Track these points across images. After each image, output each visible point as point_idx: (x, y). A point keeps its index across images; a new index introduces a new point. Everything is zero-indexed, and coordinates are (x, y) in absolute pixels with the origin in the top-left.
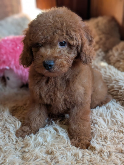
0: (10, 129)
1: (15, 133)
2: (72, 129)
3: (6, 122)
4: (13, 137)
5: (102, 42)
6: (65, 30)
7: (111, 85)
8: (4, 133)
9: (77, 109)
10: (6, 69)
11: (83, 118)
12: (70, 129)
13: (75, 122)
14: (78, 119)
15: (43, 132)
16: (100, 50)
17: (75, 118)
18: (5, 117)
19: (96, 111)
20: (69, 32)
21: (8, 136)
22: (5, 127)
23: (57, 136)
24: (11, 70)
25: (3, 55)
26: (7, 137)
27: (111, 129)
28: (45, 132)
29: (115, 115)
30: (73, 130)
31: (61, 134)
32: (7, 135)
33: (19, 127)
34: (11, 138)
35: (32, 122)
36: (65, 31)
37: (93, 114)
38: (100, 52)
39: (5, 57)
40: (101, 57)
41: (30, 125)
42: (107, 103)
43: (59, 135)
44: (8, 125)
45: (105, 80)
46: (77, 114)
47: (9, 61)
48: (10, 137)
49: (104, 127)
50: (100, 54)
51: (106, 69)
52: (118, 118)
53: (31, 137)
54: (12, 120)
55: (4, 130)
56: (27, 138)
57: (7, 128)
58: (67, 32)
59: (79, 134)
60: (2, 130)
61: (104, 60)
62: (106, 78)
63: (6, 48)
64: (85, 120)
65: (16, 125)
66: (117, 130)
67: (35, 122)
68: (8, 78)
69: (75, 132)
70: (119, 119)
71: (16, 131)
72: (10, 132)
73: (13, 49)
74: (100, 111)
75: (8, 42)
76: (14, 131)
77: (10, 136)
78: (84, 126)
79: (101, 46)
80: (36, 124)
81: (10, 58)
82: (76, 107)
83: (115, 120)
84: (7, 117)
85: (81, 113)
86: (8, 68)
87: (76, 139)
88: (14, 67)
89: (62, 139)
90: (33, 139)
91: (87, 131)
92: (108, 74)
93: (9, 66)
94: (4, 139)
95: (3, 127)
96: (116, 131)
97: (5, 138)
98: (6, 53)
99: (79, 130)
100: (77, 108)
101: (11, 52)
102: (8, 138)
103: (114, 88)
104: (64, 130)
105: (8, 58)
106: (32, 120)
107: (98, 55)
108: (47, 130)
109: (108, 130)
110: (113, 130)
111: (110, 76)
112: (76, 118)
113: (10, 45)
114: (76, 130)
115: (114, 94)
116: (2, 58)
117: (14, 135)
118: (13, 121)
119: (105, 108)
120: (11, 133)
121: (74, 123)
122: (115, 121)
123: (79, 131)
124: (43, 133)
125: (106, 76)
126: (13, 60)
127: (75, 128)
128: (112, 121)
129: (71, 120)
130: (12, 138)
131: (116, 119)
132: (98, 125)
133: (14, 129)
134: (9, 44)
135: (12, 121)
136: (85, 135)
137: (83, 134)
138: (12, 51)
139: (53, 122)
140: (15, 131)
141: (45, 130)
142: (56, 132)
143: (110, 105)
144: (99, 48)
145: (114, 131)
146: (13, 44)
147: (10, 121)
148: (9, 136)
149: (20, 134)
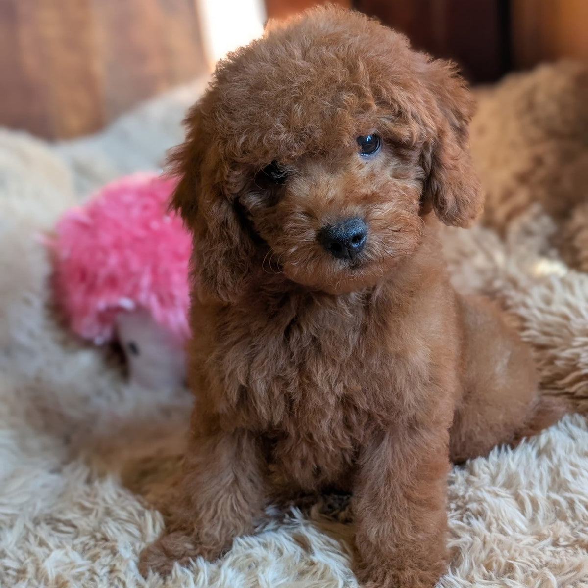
0: (116, 541)
1: (137, 559)
2: (365, 538)
3: (109, 519)
4: (125, 573)
5: (542, 173)
6: (369, 89)
7: (567, 353)
8: (94, 558)
9: (390, 451)
10: (120, 309)
11: (416, 495)
12: (358, 540)
13: (380, 511)
14: (392, 496)
15: (250, 551)
16: (536, 208)
17: (382, 492)
18: (104, 500)
19: (492, 467)
20: (384, 91)
21: (106, 569)
22: (99, 535)
23: (303, 566)
24: (141, 311)
25: (105, 252)
26: (103, 572)
27: (541, 537)
28: (258, 552)
29: (569, 477)
30: (369, 544)
31: (319, 557)
32: (104, 566)
33: (157, 536)
34: (119, 579)
35: (201, 516)
36: (368, 91)
37: (473, 479)
38: (537, 217)
39: (113, 260)
40: (536, 242)
41: (193, 530)
42: (544, 431)
43: (312, 564)
44: (111, 529)
45: (546, 334)
46: (389, 476)
47: (130, 275)
48: (114, 575)
49: (514, 530)
50: (535, 227)
51: (550, 287)
52: (579, 489)
53: (196, 572)
54: (130, 508)
55: (95, 546)
56: (179, 573)
57: (105, 539)
58: (377, 93)
59: (395, 563)
60: (87, 547)
61: (554, 252)
62: (548, 325)
63: (117, 225)
64: (422, 505)
65: (146, 527)
66: (568, 539)
67: (213, 517)
68: (134, 348)
69: (377, 551)
70: (582, 494)
71: (142, 552)
72: (118, 555)
73: (146, 226)
74: (509, 465)
75: (128, 198)
76: (134, 551)
77: (117, 571)
78: (416, 529)
79: (541, 192)
80: (221, 523)
81: (135, 264)
82: (385, 443)
83: (565, 498)
84: (115, 496)
85: (405, 474)
86: (127, 303)
87: (383, 581)
88: (154, 302)
89: (323, 576)
90: (204, 576)
91: (431, 550)
92: (558, 307)
93: (132, 295)
94: (92, 579)
95: (94, 537)
96: (562, 542)
97: (95, 577)
98: (118, 246)
99: (397, 546)
100: (393, 446)
101: (137, 239)
102: (105, 579)
103: (580, 365)
104: (334, 542)
105: (124, 265)
106: (201, 508)
107: (528, 233)
108: (265, 546)
109: (525, 542)
110: (549, 540)
111: (566, 318)
112: (386, 493)
113: (136, 212)
114: (383, 543)
115: (580, 393)
116: (103, 264)
117: (132, 565)
118: (135, 513)
119: (534, 454)
120: (121, 559)
121: (375, 513)
122: (564, 504)
123: (394, 550)
124: (248, 556)
125: (550, 318)
126: (148, 269)
127: (377, 536)
128: (555, 503)
129: (363, 501)
130: (122, 576)
131: (568, 495)
132: (484, 520)
133: (133, 544)
134: (129, 207)
135: (131, 514)
136: (420, 566)
137: (409, 562)
138: (140, 233)
139: (296, 512)
140: (138, 550)
141: (259, 543)
142: (300, 550)
143: (553, 440)
144: (533, 199)
145: (555, 544)
146: (145, 207)
147: (124, 515)
148: (111, 572)
149: (157, 562)
